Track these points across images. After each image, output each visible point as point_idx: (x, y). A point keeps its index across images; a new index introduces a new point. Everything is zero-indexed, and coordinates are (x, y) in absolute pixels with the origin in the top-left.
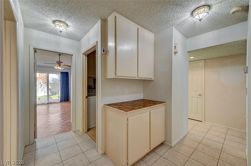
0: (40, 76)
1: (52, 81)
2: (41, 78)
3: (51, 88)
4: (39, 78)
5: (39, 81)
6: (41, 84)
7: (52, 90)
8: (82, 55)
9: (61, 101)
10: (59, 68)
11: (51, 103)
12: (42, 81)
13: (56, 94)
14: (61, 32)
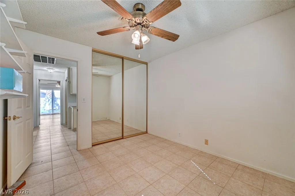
2: (49, 94)
6: (48, 99)
8: (65, 81)
10: (59, 86)
11: (55, 114)
12: (49, 97)
14: (51, 72)
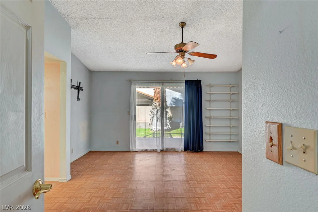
0: (156, 94)
1: (174, 104)
3: (172, 115)
4: (154, 99)
5: (155, 104)
6: (156, 108)
7: (173, 119)
9: (186, 149)
11: (168, 151)
13: (178, 127)
